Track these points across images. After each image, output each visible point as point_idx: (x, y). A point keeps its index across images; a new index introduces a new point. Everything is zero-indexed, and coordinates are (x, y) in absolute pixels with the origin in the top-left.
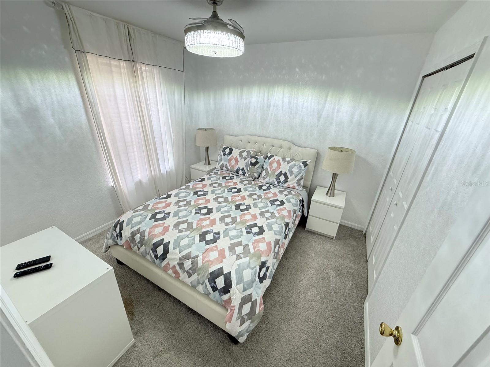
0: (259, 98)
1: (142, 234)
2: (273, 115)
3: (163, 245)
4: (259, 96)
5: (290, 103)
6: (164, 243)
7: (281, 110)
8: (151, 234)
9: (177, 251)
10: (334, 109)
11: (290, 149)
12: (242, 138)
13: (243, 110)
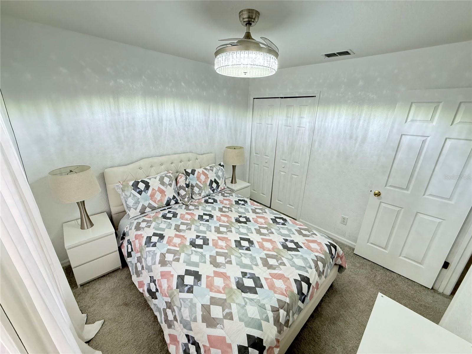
3: (302, 282)
6: (300, 280)
11: (197, 159)
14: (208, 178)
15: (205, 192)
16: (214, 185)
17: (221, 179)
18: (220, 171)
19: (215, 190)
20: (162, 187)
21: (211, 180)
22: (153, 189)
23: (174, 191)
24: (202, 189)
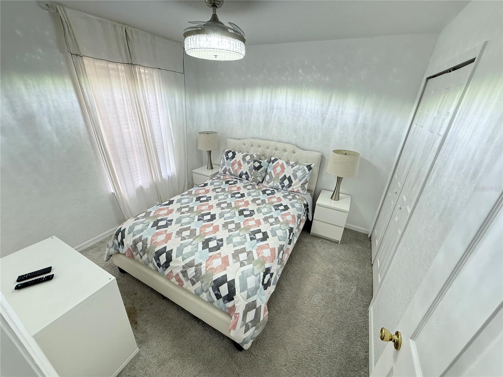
0: (262, 100)
1: (145, 242)
2: (277, 117)
3: (165, 253)
4: (262, 98)
5: (293, 105)
6: (166, 251)
7: (284, 113)
8: (154, 242)
9: (180, 258)
10: (338, 112)
11: (294, 153)
12: (245, 141)
13: (246, 113)
14: (284, 172)
15: (273, 183)
16: (286, 182)
17: (297, 180)
18: (300, 171)
19: (285, 188)
20: (242, 162)
21: (285, 176)
22: (236, 160)
23: (249, 168)
24: (272, 179)
